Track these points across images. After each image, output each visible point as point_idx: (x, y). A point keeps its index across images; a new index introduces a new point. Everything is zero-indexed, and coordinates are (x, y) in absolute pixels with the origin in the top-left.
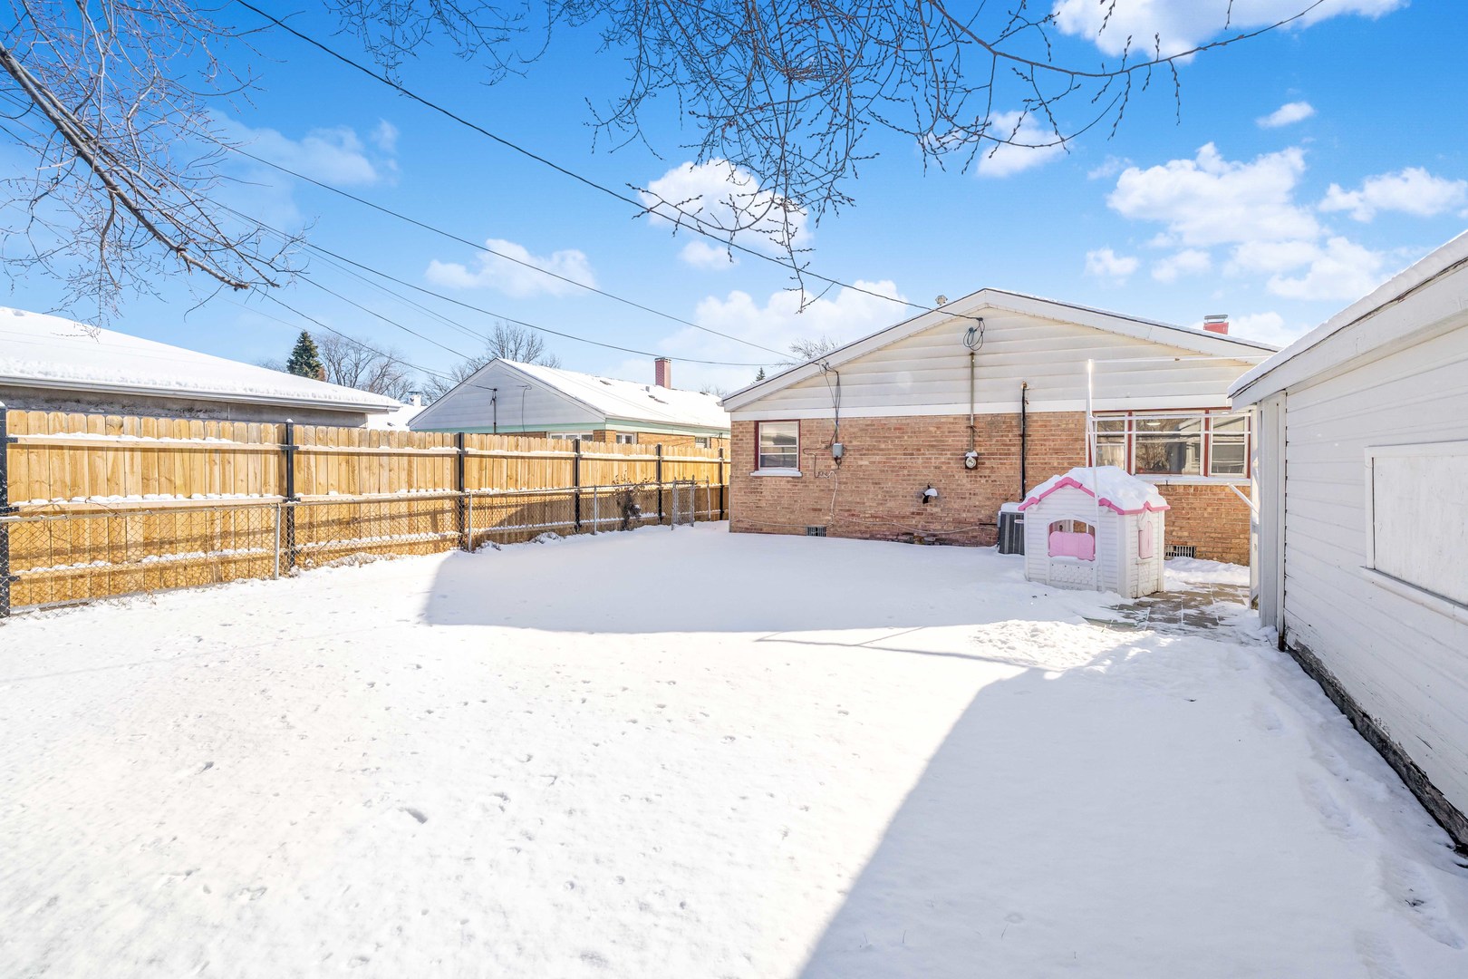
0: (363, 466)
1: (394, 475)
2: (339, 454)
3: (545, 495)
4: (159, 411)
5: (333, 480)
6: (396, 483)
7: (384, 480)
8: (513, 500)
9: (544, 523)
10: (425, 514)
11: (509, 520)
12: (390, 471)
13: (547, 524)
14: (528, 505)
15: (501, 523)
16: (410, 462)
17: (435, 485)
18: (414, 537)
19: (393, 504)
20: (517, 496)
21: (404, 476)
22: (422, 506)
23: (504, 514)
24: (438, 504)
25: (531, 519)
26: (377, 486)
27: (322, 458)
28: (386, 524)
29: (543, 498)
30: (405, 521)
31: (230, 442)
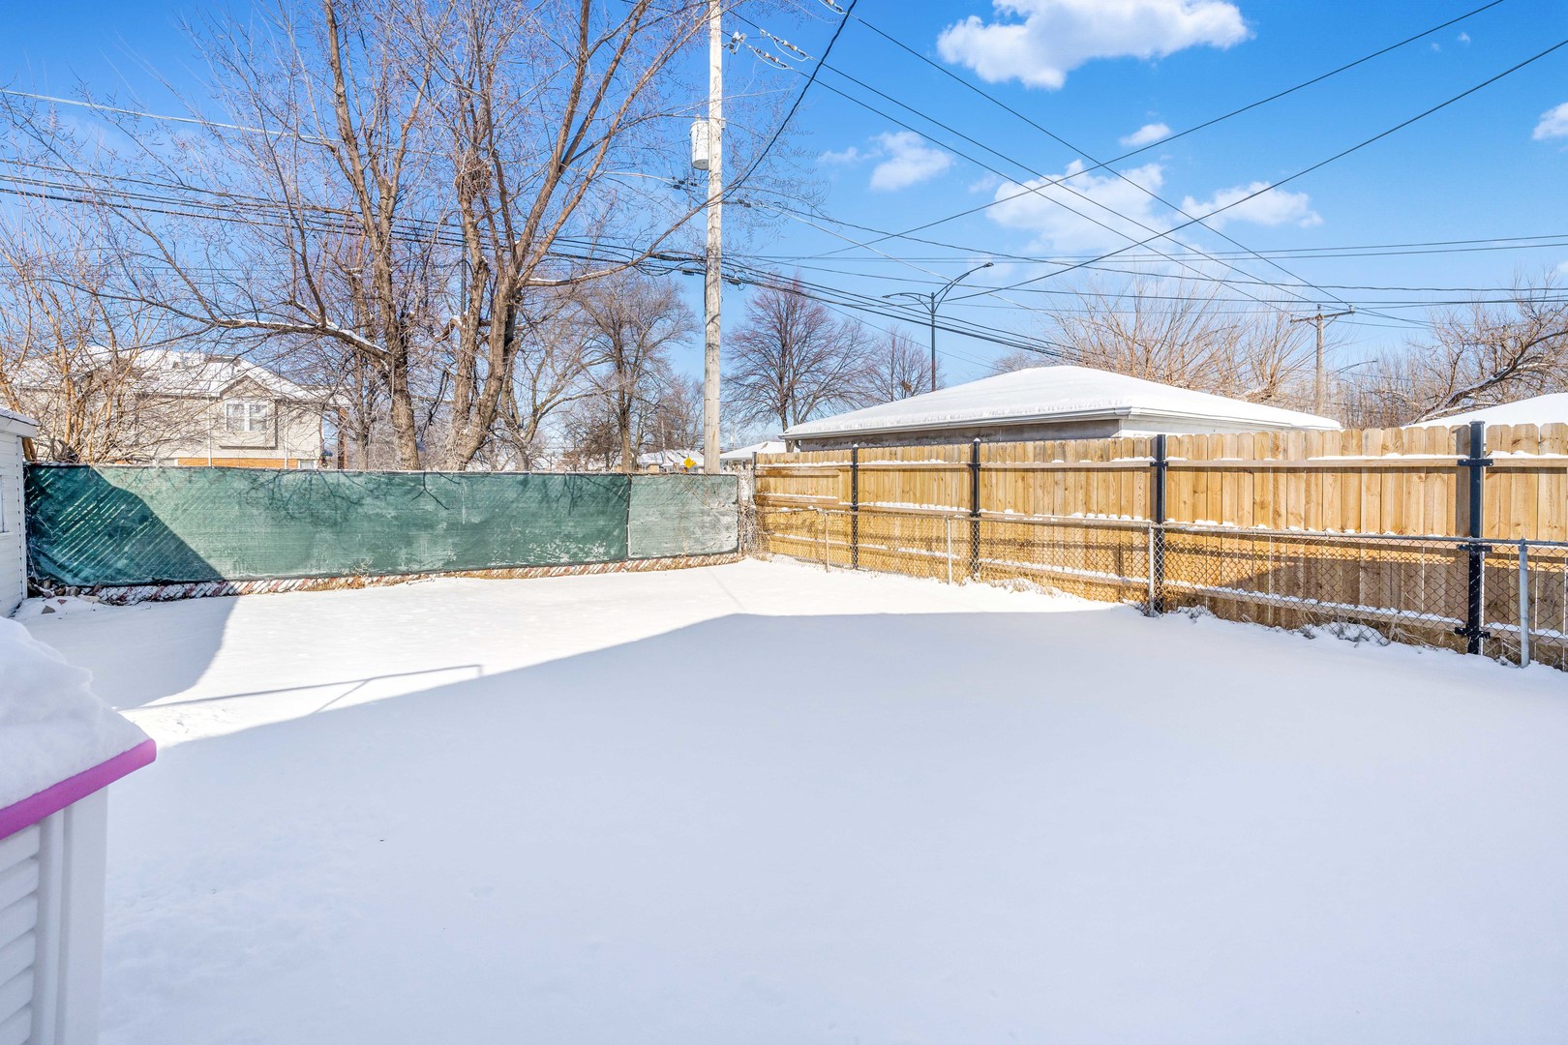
0: (1038, 483)
1: (1070, 495)
2: (1015, 470)
3: (1358, 546)
4: (962, 439)
5: (1010, 498)
6: (1072, 504)
7: (1058, 501)
8: (1270, 548)
9: (1355, 601)
10: (1107, 548)
11: (1259, 581)
12: (1066, 489)
13: (1361, 608)
14: (1307, 560)
15: (1240, 584)
16: (1087, 478)
17: (1120, 511)
18: (1090, 574)
19: (1069, 530)
20: (1277, 540)
21: (1081, 496)
22: (1101, 537)
23: (1247, 568)
24: (1124, 537)
25: (1313, 588)
26: (1051, 506)
27: (1001, 474)
28: (1059, 552)
29: (1353, 552)
30: (1080, 553)
31: (943, 462)
